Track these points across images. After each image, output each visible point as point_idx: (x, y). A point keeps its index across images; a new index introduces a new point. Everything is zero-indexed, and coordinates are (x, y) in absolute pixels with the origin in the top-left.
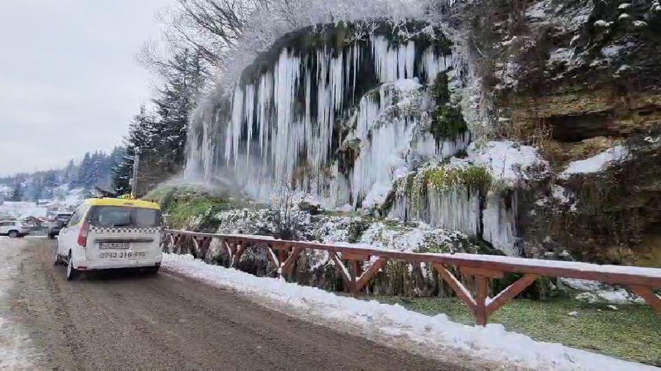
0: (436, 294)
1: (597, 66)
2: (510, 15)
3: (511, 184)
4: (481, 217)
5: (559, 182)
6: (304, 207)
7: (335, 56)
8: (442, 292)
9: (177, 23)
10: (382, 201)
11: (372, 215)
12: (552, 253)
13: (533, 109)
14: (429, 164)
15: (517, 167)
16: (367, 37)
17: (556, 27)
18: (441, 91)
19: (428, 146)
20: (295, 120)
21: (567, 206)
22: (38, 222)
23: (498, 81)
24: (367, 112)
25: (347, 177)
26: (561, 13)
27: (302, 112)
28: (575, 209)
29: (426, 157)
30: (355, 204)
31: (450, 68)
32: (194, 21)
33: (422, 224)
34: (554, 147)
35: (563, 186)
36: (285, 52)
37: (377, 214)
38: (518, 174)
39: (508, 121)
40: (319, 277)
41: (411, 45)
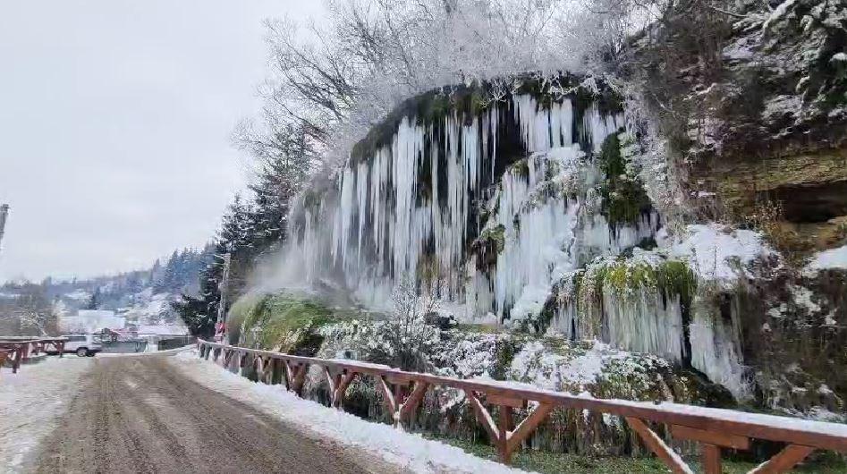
0: (627, 451)
1: (839, 116)
2: (700, 57)
3: (729, 287)
4: (686, 333)
5: (802, 282)
6: (431, 318)
7: (469, 123)
8: (636, 450)
9: (277, 96)
10: (537, 309)
11: (524, 330)
12: (804, 390)
13: (749, 178)
14: (602, 259)
15: (735, 262)
16: (509, 96)
17: (769, 68)
18: (612, 160)
19: (599, 233)
20: (418, 204)
21: (819, 317)
22: (114, 335)
23: (692, 143)
24: (512, 191)
25: (488, 277)
26: (774, 50)
27: (427, 195)
28: (834, 322)
29: (598, 249)
30: (500, 314)
31: (622, 130)
32: (297, 92)
33: (599, 345)
34: (786, 231)
35: (810, 288)
36: (405, 121)
37: (532, 330)
38: (737, 271)
39: (714, 197)
40: (453, 421)
41: (568, 103)
